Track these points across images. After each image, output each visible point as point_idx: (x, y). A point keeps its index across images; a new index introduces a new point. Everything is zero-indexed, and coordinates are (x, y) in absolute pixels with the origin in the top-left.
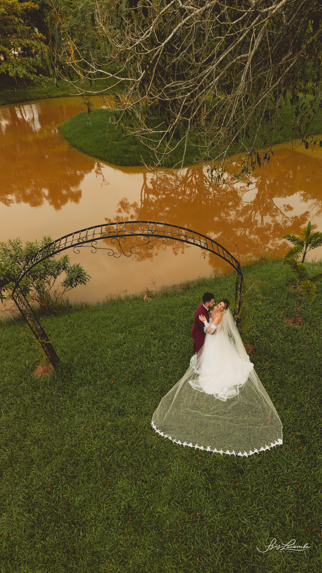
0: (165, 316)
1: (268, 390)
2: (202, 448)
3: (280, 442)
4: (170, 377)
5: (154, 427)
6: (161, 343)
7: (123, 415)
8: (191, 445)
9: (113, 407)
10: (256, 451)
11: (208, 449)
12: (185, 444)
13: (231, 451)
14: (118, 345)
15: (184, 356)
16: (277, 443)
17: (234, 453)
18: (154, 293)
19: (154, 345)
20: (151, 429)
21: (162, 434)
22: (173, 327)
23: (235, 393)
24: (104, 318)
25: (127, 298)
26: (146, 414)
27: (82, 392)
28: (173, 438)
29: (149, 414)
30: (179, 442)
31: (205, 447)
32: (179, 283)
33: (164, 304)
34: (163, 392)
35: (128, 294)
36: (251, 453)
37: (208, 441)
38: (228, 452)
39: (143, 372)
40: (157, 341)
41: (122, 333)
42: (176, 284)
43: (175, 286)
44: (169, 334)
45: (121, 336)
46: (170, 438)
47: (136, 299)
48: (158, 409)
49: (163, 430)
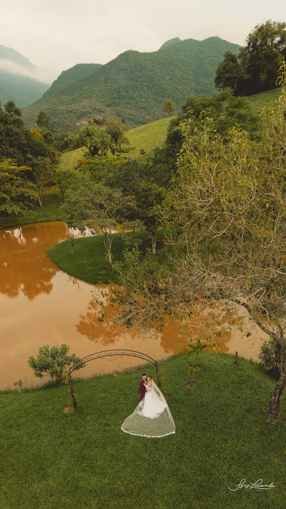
0: (126, 384)
1: (173, 415)
2: (142, 436)
3: (174, 432)
4: (129, 411)
5: (122, 429)
6: (124, 397)
7: (108, 426)
8: (138, 435)
9: (103, 423)
10: (164, 435)
11: (145, 436)
12: (135, 434)
13: (154, 436)
14: (103, 398)
15: (136, 402)
16: (172, 433)
17: (155, 436)
18: (120, 372)
19: (121, 398)
20: (121, 430)
21: (126, 432)
22: (130, 389)
23: (158, 416)
24: (94, 386)
25: (105, 376)
26: (119, 425)
27: (89, 418)
28: (130, 433)
29: (120, 425)
30: (133, 434)
31: (144, 435)
32: (134, 366)
33: (126, 378)
34: (126, 417)
35: (105, 373)
36: (162, 436)
37: (145, 433)
38: (153, 437)
39: (116, 409)
40: (122, 396)
41: (104, 393)
42: (132, 367)
43: (132, 368)
44: (128, 393)
45: (104, 394)
46: (129, 433)
47: (110, 376)
48: (123, 423)
49: (126, 430)
